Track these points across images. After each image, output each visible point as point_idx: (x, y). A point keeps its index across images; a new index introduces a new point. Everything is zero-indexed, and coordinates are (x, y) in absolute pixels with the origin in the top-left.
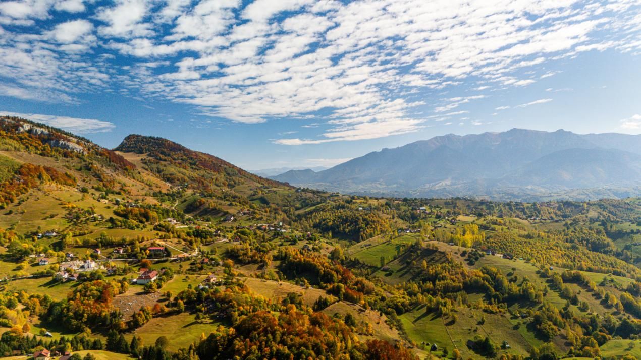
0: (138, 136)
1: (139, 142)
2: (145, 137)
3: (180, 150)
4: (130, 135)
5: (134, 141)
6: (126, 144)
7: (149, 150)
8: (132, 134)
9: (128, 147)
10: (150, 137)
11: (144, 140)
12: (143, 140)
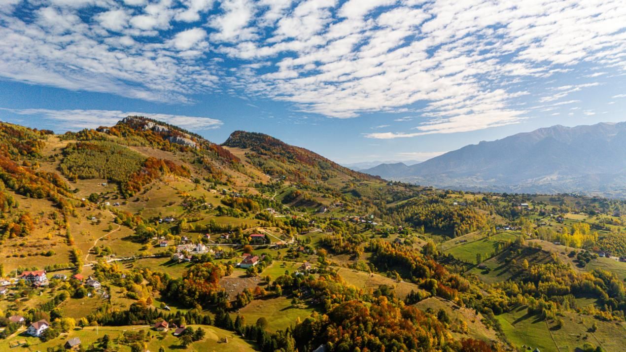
0: (242, 132)
1: (243, 137)
2: (248, 133)
3: (279, 145)
4: (236, 132)
5: (239, 136)
6: (232, 139)
7: (251, 145)
8: (237, 130)
9: (234, 142)
10: (253, 133)
11: (248, 136)
12: (246, 136)
